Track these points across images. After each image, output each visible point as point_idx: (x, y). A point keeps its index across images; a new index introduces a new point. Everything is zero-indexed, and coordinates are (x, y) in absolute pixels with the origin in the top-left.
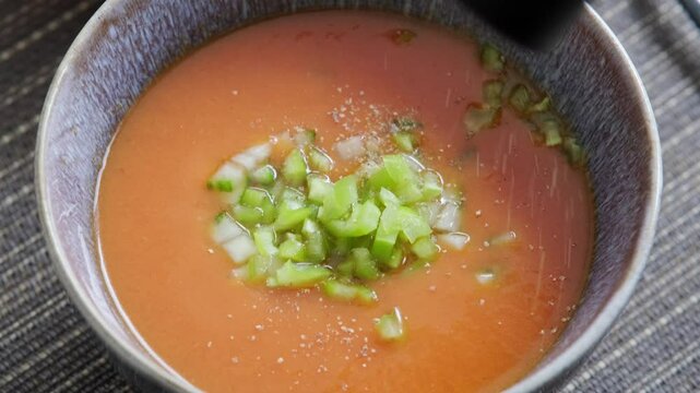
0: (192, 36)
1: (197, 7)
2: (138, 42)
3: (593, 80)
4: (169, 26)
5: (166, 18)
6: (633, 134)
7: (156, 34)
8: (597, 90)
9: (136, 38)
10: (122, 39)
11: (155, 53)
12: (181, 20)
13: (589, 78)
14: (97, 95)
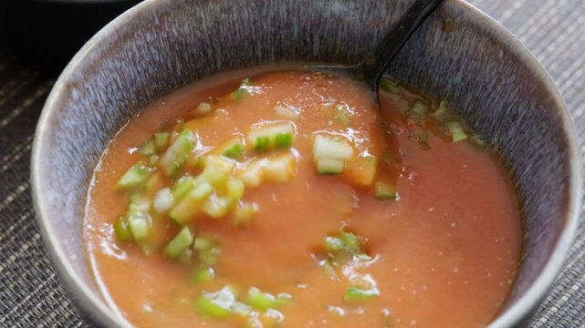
0: (137, 96)
1: (139, 69)
2: (96, 103)
3: (494, 73)
4: (118, 87)
5: (115, 80)
6: (541, 107)
7: (109, 95)
8: (499, 81)
9: (94, 99)
10: (82, 100)
11: (110, 113)
12: (128, 83)
13: (490, 73)
14: (70, 151)
